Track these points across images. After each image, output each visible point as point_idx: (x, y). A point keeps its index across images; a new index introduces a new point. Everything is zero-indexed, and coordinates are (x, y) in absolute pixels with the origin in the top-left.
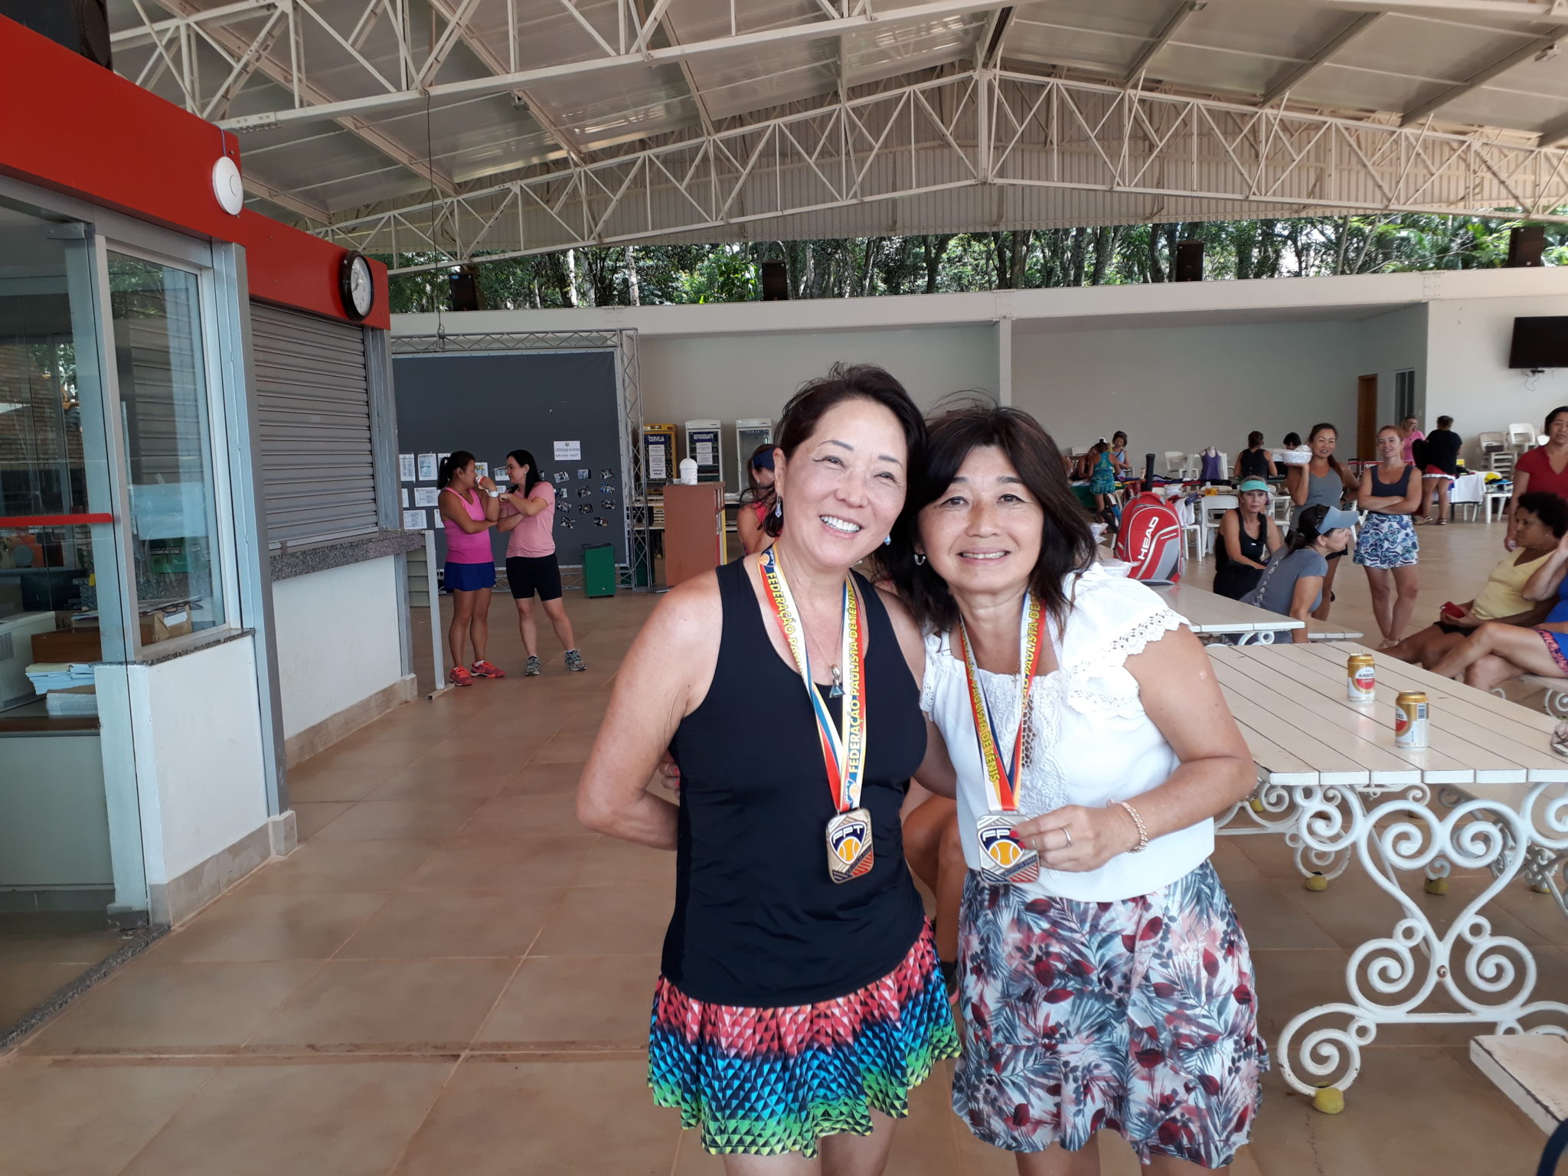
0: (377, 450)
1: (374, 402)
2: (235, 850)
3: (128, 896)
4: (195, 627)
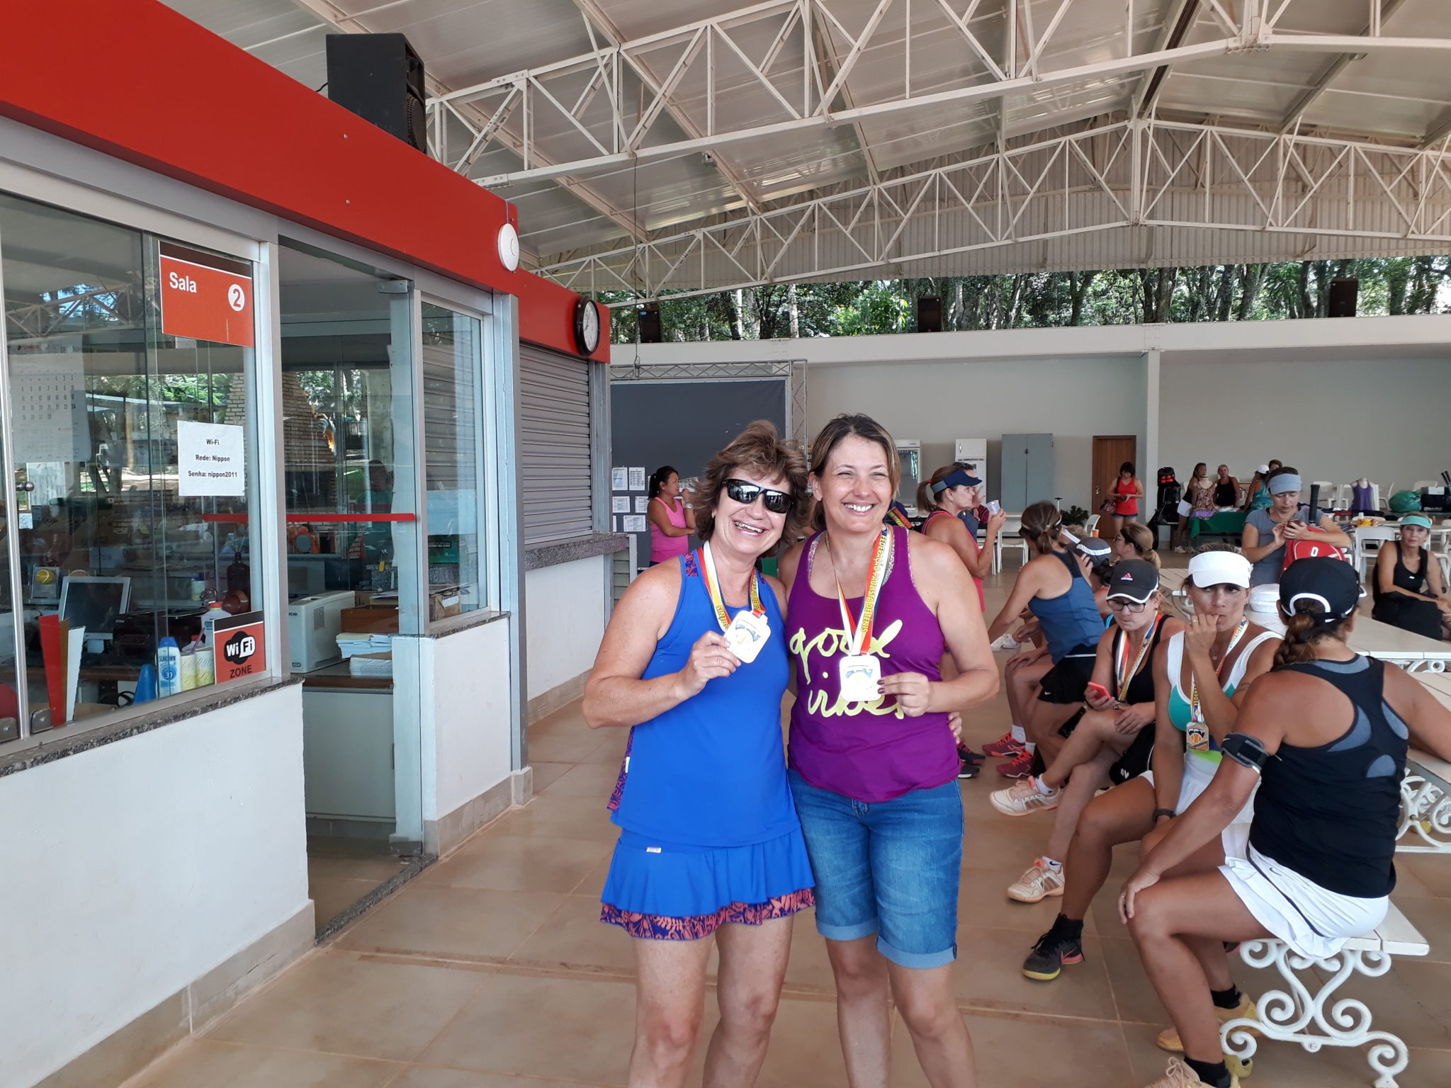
1: (595, 424)
2: (486, 797)
3: (407, 828)
4: (467, 608)
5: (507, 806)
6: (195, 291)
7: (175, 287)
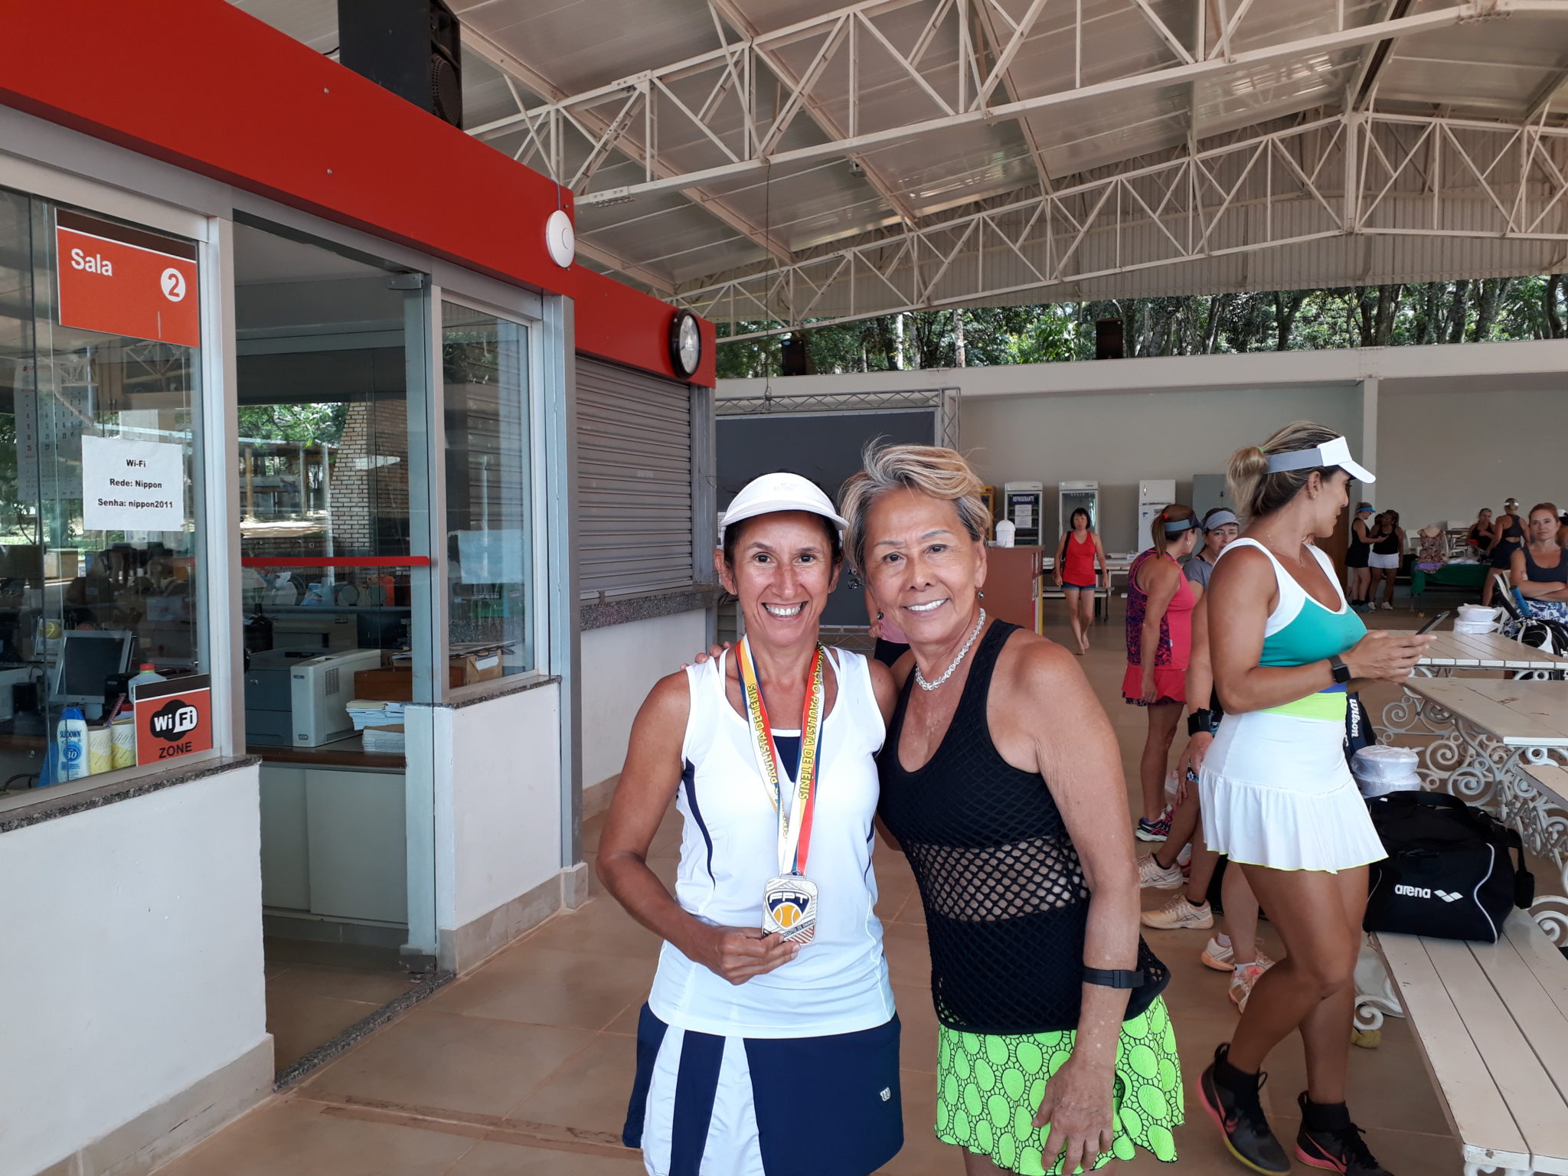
0: (696, 506)
1: (696, 461)
2: (525, 900)
3: (420, 940)
4: (505, 671)
5: (554, 910)
6: (110, 273)
7: (80, 267)
